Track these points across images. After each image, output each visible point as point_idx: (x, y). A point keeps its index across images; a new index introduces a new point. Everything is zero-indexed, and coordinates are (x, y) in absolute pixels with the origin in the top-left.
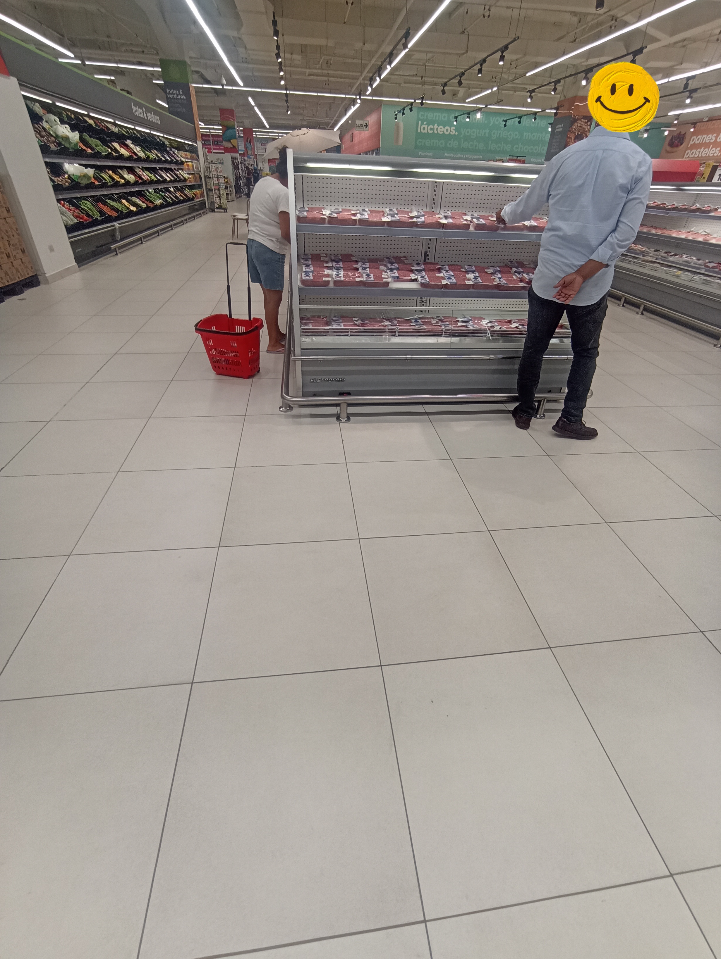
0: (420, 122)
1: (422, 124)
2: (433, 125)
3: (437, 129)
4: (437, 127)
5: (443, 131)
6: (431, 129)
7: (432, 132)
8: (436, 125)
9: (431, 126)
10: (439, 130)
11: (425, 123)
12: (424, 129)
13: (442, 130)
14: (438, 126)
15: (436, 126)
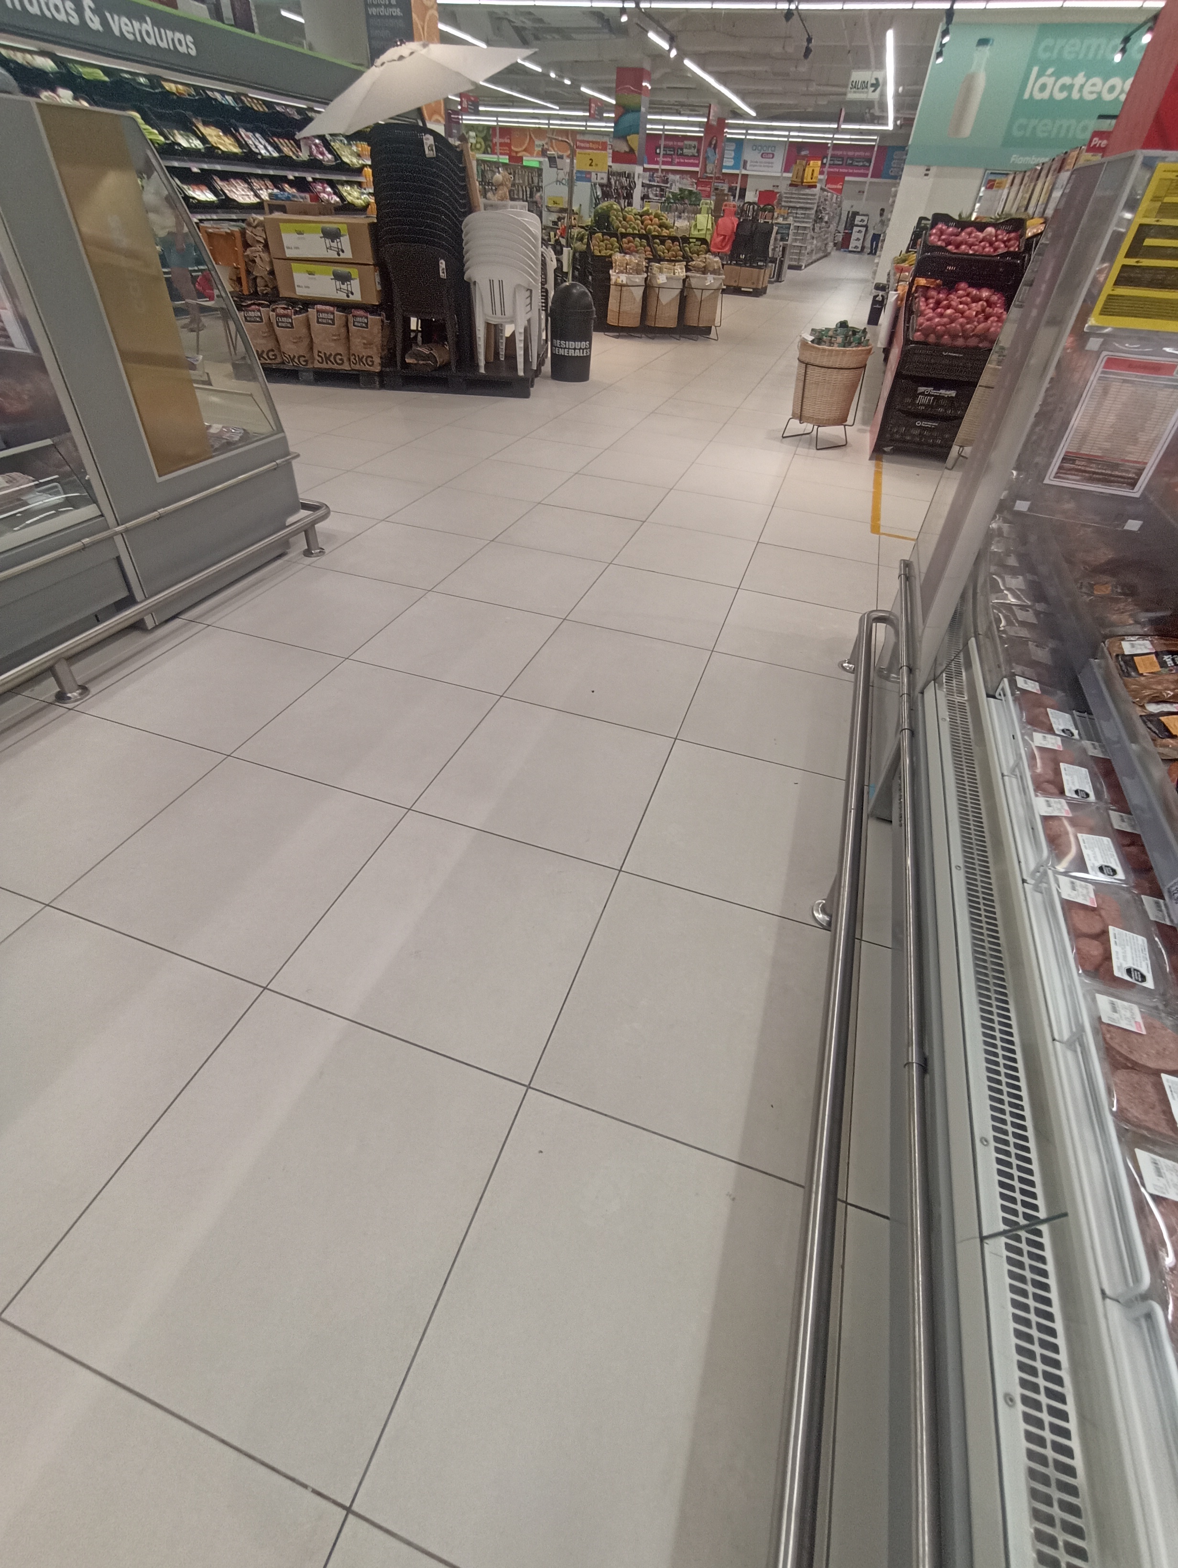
0: (1035, 70)
1: (1039, 75)
2: (1074, 76)
3: (1082, 86)
4: (1084, 80)
5: (1099, 93)
6: (1063, 88)
7: (1064, 94)
8: (1081, 74)
9: (1066, 80)
10: (1087, 88)
11: (1050, 71)
12: (1043, 88)
13: (1097, 89)
14: (1088, 77)
15: (1080, 79)
